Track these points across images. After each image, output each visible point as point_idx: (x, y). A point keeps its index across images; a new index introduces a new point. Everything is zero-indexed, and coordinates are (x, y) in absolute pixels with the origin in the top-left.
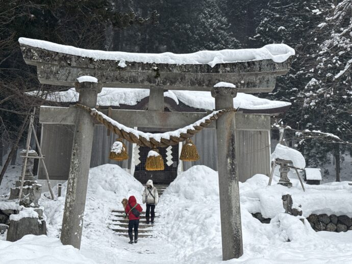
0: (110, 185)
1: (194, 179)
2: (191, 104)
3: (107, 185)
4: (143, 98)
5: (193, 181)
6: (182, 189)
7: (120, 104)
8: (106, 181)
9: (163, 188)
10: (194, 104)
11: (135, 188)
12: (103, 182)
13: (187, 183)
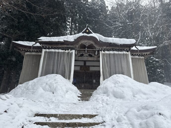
0: (50, 87)
1: (118, 83)
2: (107, 41)
3: (47, 87)
4: (78, 37)
5: (118, 84)
6: (110, 90)
7: (64, 41)
8: (47, 84)
9: (92, 92)
10: (109, 40)
11: (72, 90)
12: (45, 84)
13: (113, 85)
